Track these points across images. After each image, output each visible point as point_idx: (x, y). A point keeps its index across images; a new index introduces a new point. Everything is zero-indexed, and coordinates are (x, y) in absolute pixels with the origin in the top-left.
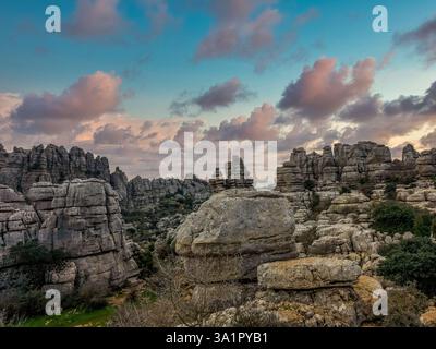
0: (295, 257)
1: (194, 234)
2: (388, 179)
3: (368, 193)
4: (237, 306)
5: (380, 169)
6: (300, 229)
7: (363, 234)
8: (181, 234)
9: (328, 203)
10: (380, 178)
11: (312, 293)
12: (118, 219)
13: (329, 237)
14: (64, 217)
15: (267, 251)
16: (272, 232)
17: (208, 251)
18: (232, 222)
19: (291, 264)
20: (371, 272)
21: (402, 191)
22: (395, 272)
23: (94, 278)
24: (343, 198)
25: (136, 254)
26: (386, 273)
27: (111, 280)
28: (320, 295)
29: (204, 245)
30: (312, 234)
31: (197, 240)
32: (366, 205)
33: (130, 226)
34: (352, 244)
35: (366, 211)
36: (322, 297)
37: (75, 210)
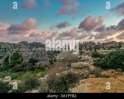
0: (78, 62)
1: (60, 57)
2: (95, 48)
3: (91, 51)
4: (68, 70)
5: (93, 46)
6: (79, 57)
7: (90, 58)
8: (57, 57)
9: (84, 52)
10: (93, 48)
11: (81, 68)
12: (47, 54)
13: (84, 58)
14: (38, 54)
15: (73, 61)
16: (74, 57)
17: (62, 60)
18: (67, 55)
19: (77, 63)
20: (91, 65)
21: (97, 50)
22: (96, 65)
23: (43, 64)
24: (87, 51)
25: (50, 61)
26: (94, 65)
27: (45, 65)
28: (82, 69)
29: (62, 59)
30: (81, 58)
31: (60, 59)
32: (91, 53)
33: (48, 56)
34: (88, 60)
35: (91, 54)
36: (83, 69)
37: (39, 53)
